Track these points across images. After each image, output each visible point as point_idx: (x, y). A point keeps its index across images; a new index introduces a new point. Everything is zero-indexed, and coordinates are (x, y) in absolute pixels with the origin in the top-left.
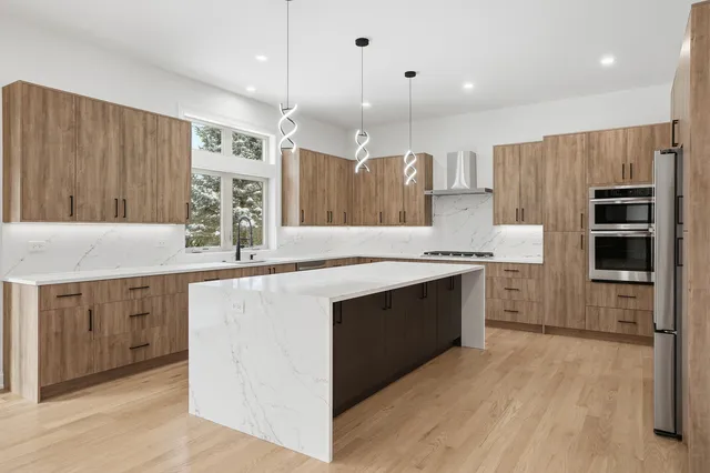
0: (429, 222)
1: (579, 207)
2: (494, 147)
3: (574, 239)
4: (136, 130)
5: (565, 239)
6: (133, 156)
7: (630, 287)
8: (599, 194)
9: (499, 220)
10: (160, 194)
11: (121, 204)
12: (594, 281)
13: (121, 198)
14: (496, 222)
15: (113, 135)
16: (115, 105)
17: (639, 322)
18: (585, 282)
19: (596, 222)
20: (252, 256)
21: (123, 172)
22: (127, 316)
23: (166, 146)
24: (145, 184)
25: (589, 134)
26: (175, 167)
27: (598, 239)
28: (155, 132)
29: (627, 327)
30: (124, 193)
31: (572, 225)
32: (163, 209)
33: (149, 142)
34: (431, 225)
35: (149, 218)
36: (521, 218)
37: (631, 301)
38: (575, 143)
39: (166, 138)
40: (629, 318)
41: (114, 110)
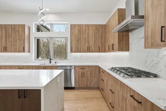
4: (9, 30)
6: (9, 36)
10: (16, 45)
11: (5, 48)
13: (5, 47)
15: (4, 32)
16: (4, 25)
20: (55, 62)
21: (6, 40)
23: (18, 33)
24: (12, 42)
26: (20, 37)
28: (14, 29)
30: (6, 45)
32: (17, 49)
33: (13, 32)
35: (13, 51)
39: (18, 30)
41: (4, 26)
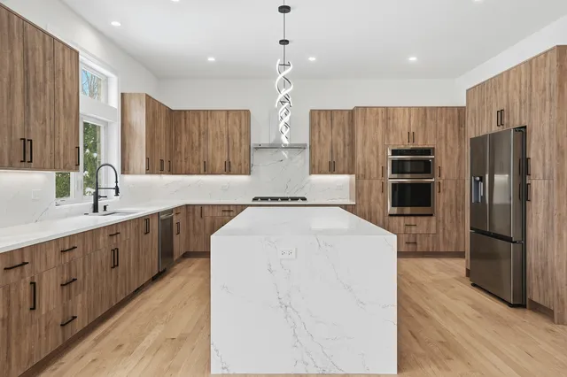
0: (248, 172)
1: (380, 161)
2: (312, 111)
3: (377, 184)
4: (37, 54)
5: (371, 185)
7: (413, 218)
8: (394, 152)
9: (314, 170)
11: (28, 146)
12: (390, 215)
13: (28, 138)
14: (312, 172)
16: (19, 17)
17: (418, 242)
18: (384, 216)
19: (393, 173)
20: (105, 207)
21: (27, 104)
22: (59, 285)
23: (61, 78)
24: (45, 122)
25: (387, 108)
26: (67, 103)
27: (394, 185)
29: (411, 246)
31: (375, 176)
34: (250, 174)
36: (332, 169)
37: (413, 228)
38: (377, 113)
39: (61, 67)
40: (412, 240)
41: (19, 22)
